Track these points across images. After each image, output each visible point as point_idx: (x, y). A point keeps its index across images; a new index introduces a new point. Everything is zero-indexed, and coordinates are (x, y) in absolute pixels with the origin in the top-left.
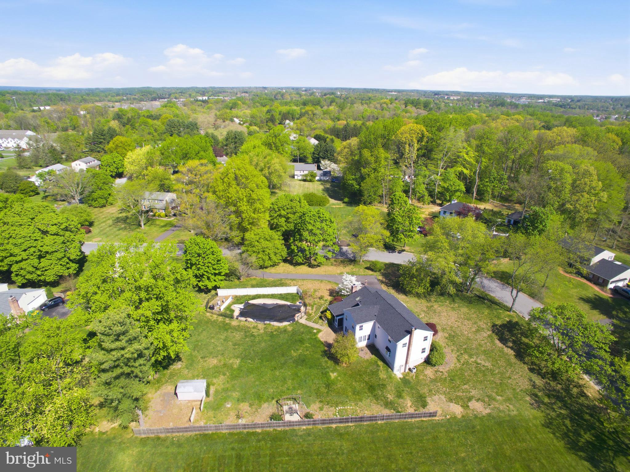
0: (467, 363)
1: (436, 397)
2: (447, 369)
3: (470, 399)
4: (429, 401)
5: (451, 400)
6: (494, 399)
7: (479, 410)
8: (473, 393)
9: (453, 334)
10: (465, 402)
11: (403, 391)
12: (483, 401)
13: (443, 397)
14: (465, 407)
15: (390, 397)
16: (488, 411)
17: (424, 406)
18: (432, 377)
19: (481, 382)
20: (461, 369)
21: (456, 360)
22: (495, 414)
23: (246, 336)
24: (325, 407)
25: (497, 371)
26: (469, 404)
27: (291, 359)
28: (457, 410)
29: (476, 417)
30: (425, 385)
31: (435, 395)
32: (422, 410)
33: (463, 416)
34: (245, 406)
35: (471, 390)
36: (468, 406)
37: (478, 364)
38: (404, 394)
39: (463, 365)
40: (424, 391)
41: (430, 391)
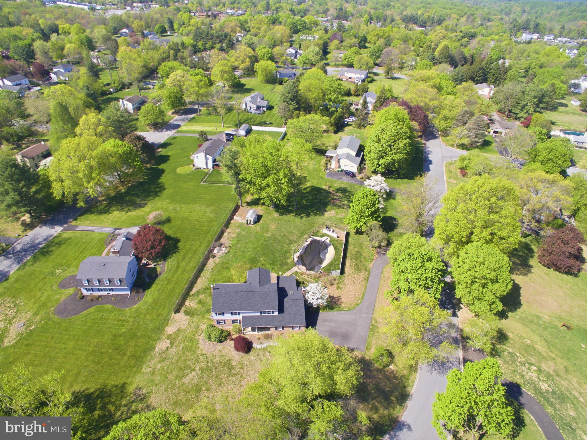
0: (197, 361)
1: (186, 323)
2: (201, 341)
3: (172, 344)
4: (187, 317)
5: (179, 330)
6: (160, 362)
7: (161, 344)
8: (174, 350)
9: (233, 371)
10: (172, 339)
11: (203, 306)
12: (164, 352)
13: (184, 327)
14: (169, 337)
15: (202, 296)
16: (157, 349)
17: (185, 312)
18: (201, 327)
19: (177, 362)
20: (195, 352)
21: (204, 353)
22: (152, 353)
23: (291, 241)
24: (215, 264)
25: (177, 383)
26: (169, 341)
27: (259, 257)
28: (170, 330)
29: (159, 339)
30: (199, 320)
31: (189, 323)
32: (183, 309)
33: (165, 331)
34: (235, 235)
35: (177, 349)
36: (168, 339)
37: (192, 370)
38: (200, 306)
39: (197, 356)
40: (196, 319)
41: (193, 322)
